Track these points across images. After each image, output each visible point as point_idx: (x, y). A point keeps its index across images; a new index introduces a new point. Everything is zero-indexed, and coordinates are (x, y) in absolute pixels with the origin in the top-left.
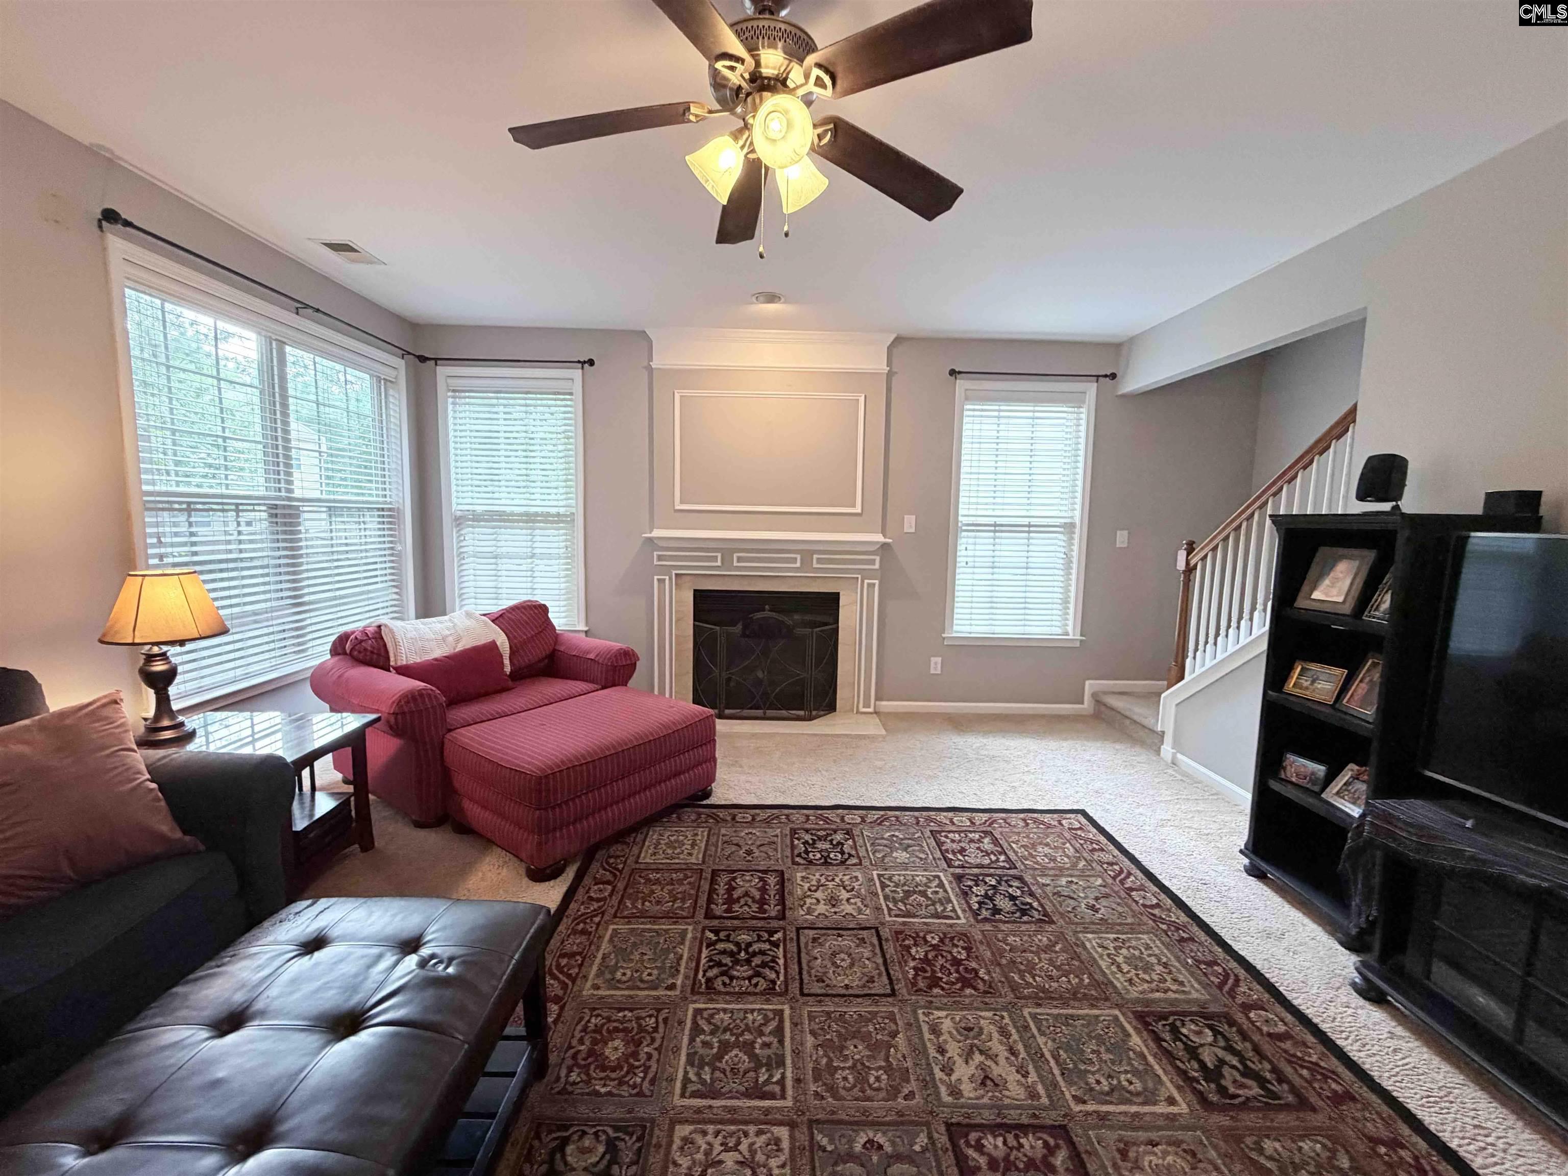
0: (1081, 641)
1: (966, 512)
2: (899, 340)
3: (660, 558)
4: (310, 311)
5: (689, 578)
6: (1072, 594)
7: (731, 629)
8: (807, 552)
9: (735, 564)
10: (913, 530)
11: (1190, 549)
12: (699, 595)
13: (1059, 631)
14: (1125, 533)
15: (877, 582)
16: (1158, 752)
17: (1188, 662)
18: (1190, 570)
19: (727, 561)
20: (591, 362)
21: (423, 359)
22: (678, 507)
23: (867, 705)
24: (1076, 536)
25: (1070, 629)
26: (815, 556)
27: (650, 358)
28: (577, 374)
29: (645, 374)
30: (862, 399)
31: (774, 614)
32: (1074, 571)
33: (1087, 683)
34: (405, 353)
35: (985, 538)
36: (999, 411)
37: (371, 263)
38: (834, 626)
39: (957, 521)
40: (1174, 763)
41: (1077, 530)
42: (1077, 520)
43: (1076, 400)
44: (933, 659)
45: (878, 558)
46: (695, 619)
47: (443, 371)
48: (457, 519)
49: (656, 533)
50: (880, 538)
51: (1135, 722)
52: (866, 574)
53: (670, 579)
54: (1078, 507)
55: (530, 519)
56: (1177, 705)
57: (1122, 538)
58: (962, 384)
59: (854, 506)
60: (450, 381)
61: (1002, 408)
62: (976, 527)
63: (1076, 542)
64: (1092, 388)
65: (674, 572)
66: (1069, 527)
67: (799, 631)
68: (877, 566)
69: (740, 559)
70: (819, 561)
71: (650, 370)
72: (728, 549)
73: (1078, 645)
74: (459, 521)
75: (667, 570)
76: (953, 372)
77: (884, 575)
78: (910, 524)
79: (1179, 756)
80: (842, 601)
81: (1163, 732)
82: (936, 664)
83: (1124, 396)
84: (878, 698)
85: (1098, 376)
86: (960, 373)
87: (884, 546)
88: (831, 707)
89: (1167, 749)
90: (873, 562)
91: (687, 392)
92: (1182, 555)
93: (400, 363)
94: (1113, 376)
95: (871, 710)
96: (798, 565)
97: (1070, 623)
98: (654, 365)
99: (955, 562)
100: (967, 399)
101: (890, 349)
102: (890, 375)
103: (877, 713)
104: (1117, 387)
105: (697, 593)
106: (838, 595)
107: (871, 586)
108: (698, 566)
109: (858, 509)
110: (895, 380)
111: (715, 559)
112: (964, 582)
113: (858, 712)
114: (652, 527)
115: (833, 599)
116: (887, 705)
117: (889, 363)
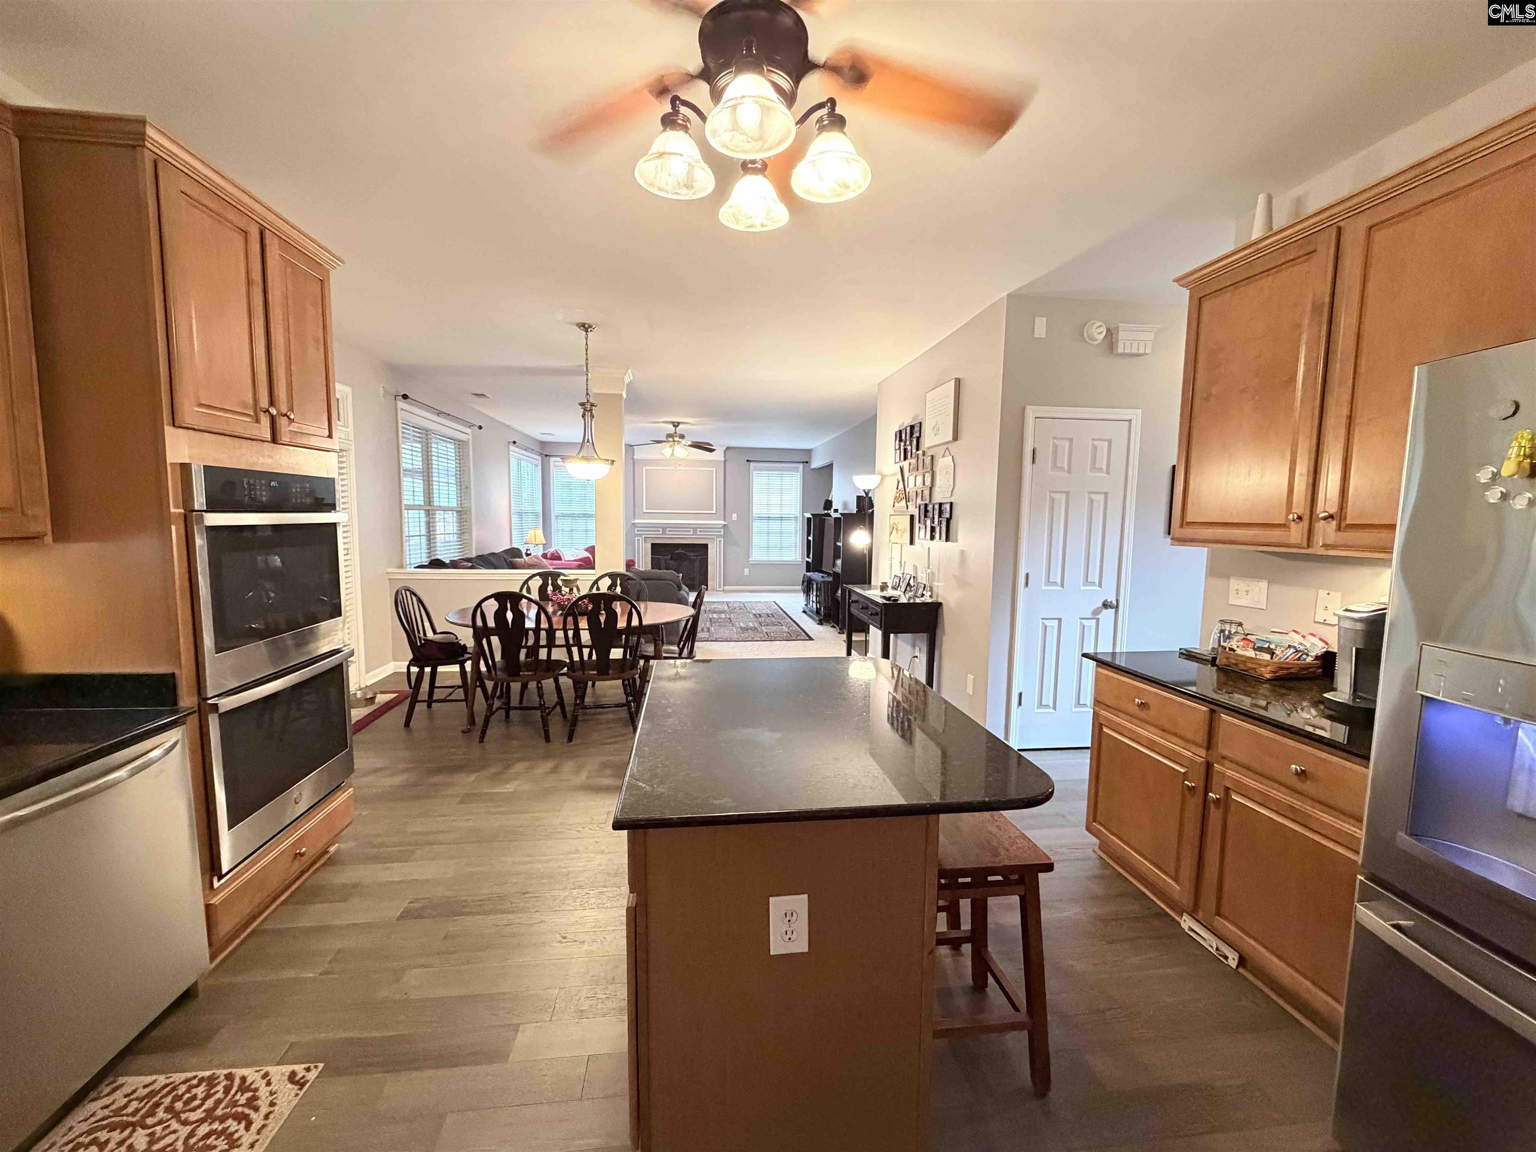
0: (802, 562)
1: (756, 512)
3: (638, 531)
5: (649, 538)
6: (799, 544)
7: (666, 558)
8: (695, 528)
9: (667, 533)
10: (736, 519)
13: (794, 558)
15: (722, 539)
19: (664, 532)
21: (546, 456)
22: (645, 511)
23: (720, 588)
24: (799, 521)
25: (796, 556)
26: (698, 530)
27: (633, 455)
29: (631, 461)
30: (715, 471)
31: (684, 552)
32: (798, 535)
34: (541, 454)
35: (764, 523)
36: (767, 475)
38: (706, 557)
39: (752, 516)
41: (799, 519)
42: (799, 515)
43: (797, 470)
44: (745, 570)
45: (722, 530)
46: (653, 553)
47: (552, 459)
49: (636, 521)
50: (723, 522)
52: (720, 536)
53: (642, 539)
54: (799, 510)
58: (752, 464)
59: (712, 510)
60: (556, 463)
62: (761, 518)
63: (798, 523)
64: (801, 465)
65: (643, 536)
66: (796, 518)
67: (691, 558)
68: (722, 533)
69: (669, 531)
70: (700, 531)
71: (633, 459)
72: (664, 527)
73: (797, 561)
74: (557, 517)
75: (640, 535)
76: (748, 461)
77: (724, 536)
78: (734, 517)
80: (709, 547)
82: (746, 572)
83: (813, 469)
84: (724, 585)
85: (802, 462)
86: (750, 461)
87: (724, 525)
88: (706, 586)
90: (720, 532)
91: (647, 468)
93: (539, 458)
94: (807, 462)
95: (721, 590)
96: (692, 533)
98: (635, 457)
99: (752, 531)
100: (755, 470)
101: (725, 452)
102: (725, 461)
103: (723, 590)
104: (810, 466)
105: (652, 545)
106: (707, 545)
107: (720, 541)
108: (653, 534)
109: (714, 512)
110: (727, 463)
111: (659, 531)
112: (756, 540)
113: (717, 591)
114: (634, 520)
115: (705, 546)
116: (727, 588)
117: (723, 458)
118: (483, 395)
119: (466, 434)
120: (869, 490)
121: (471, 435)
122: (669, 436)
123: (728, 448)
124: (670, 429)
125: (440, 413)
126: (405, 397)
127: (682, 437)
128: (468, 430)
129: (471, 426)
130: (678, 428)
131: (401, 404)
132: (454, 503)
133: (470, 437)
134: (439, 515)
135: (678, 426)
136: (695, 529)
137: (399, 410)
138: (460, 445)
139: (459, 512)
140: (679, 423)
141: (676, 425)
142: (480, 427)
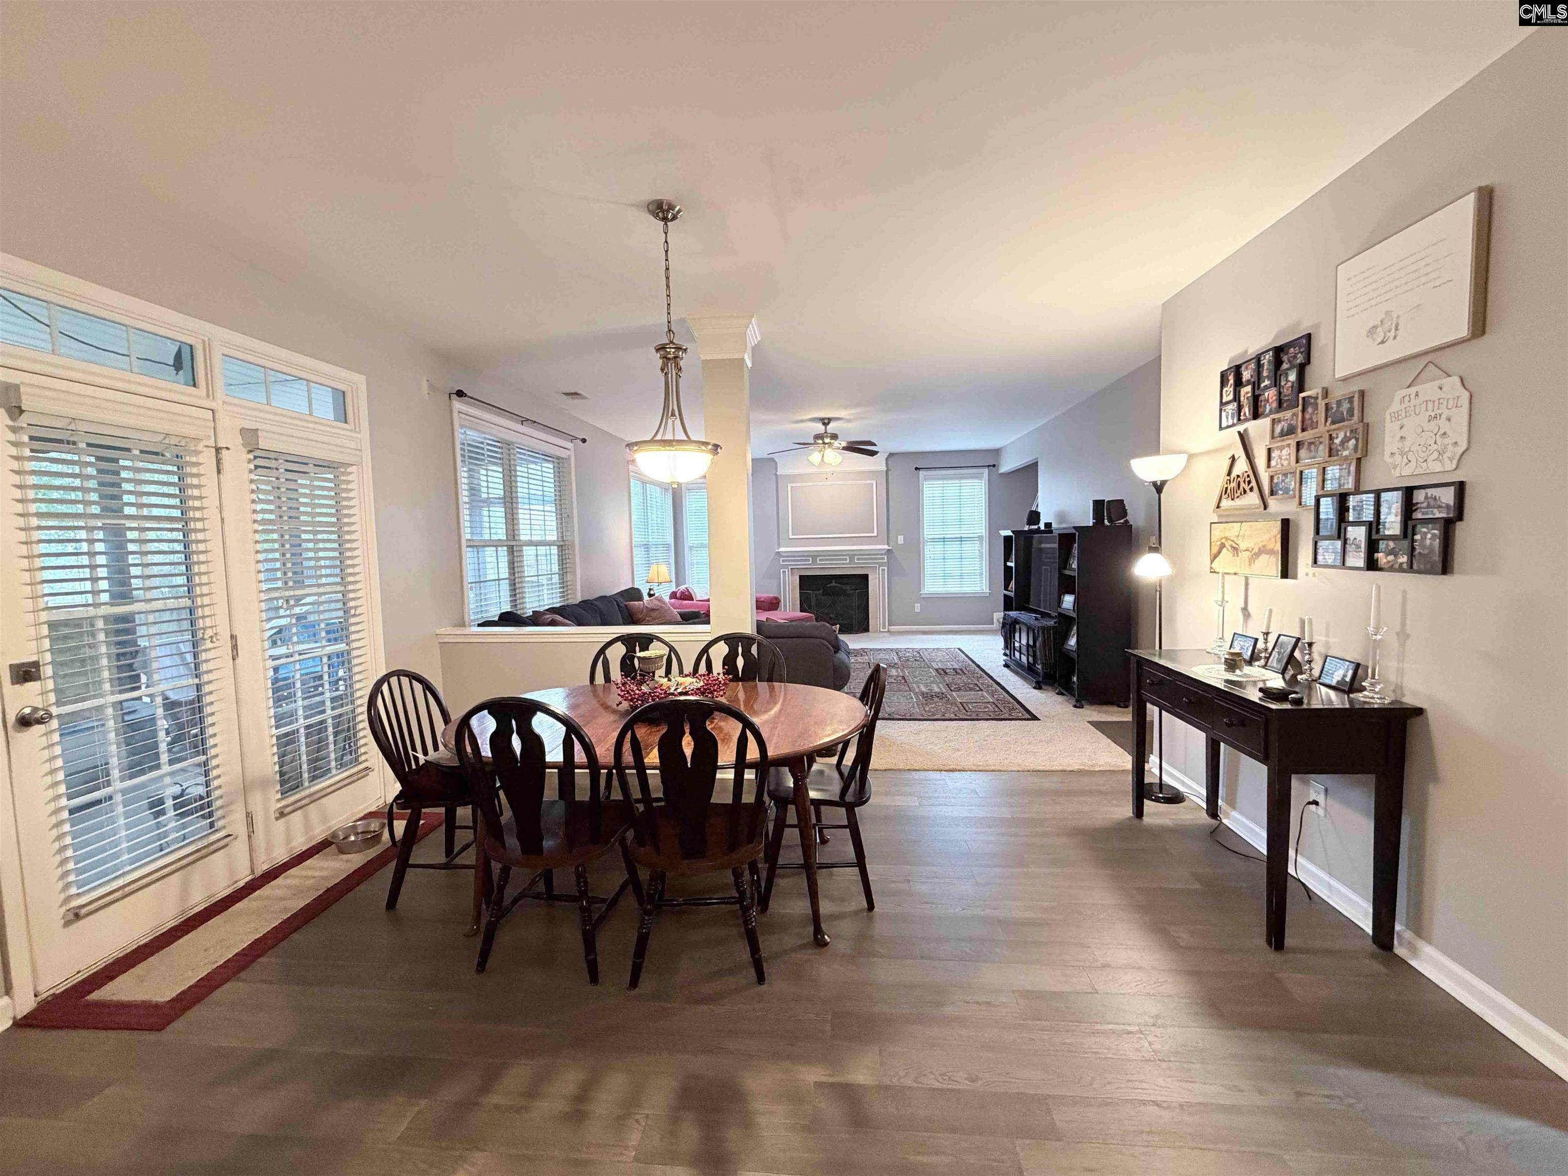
0: (989, 593)
1: (928, 533)
3: (783, 561)
5: (796, 569)
6: (984, 571)
7: (816, 593)
8: (852, 555)
9: (819, 562)
10: (902, 543)
13: (979, 589)
15: (886, 568)
19: (814, 562)
22: (791, 537)
23: (884, 627)
24: (984, 542)
25: (984, 587)
26: (856, 557)
27: (777, 471)
29: (774, 477)
30: (875, 483)
31: (837, 585)
32: (984, 559)
33: (995, 614)
35: (939, 547)
36: (943, 484)
38: (867, 590)
39: (924, 538)
41: (984, 539)
42: (984, 534)
43: (979, 477)
44: (916, 605)
45: (886, 557)
46: (800, 589)
49: (781, 549)
50: (886, 547)
52: (881, 565)
53: (788, 571)
54: (984, 528)
58: (922, 473)
59: (873, 533)
61: (944, 482)
62: (934, 540)
63: (984, 545)
64: (986, 471)
65: (790, 567)
66: (980, 538)
67: (849, 591)
68: (886, 560)
69: (820, 560)
70: (858, 559)
71: (776, 475)
72: (814, 556)
73: (988, 595)
74: (691, 548)
75: (787, 566)
76: (916, 469)
77: (889, 564)
78: (901, 540)
80: (870, 578)
82: (917, 607)
83: (1002, 474)
84: (889, 625)
85: (988, 466)
86: (920, 468)
87: (888, 550)
88: (866, 629)
90: (883, 559)
91: (793, 485)
94: (994, 466)
95: (886, 630)
96: (848, 561)
97: (984, 585)
98: (778, 473)
99: (923, 557)
100: (925, 480)
101: (887, 459)
102: (887, 471)
103: (888, 631)
104: (998, 470)
105: (801, 577)
106: (867, 575)
107: (883, 570)
108: (801, 565)
109: (875, 534)
110: (890, 473)
111: (809, 560)
112: (929, 566)
113: (880, 631)
114: (779, 546)
115: (865, 577)
116: (893, 628)
117: (887, 465)
118: (576, 394)
119: (567, 449)
120: (1164, 483)
121: (572, 450)
122: (817, 437)
123: (891, 455)
124: (819, 428)
125: (524, 421)
126: (460, 394)
127: (834, 437)
128: (570, 445)
129: (573, 439)
130: (828, 427)
131: (458, 405)
132: (553, 536)
133: (572, 453)
134: (529, 553)
135: (829, 423)
136: (852, 557)
137: (455, 414)
138: (560, 464)
139: (561, 548)
140: (830, 420)
141: (826, 422)
142: (584, 441)
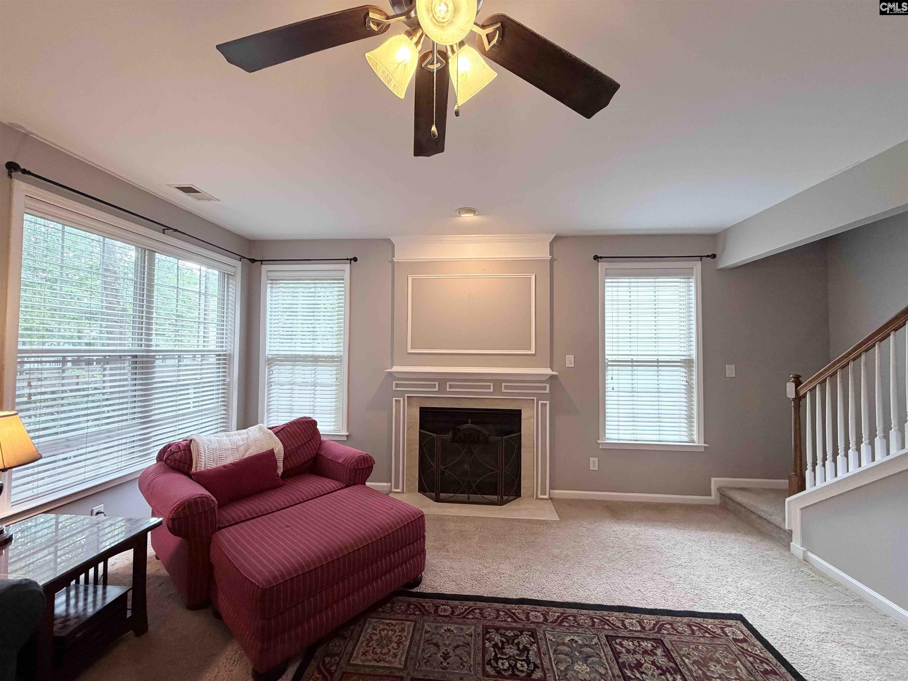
0: (705, 447)
1: (610, 353)
2: (557, 238)
3: (397, 386)
4: (171, 231)
5: (416, 399)
6: (695, 412)
7: (445, 436)
8: (498, 381)
9: (448, 390)
10: (572, 365)
11: (798, 382)
12: (424, 411)
13: (686, 439)
14: (733, 367)
15: (548, 402)
16: (788, 547)
17: (808, 474)
18: (799, 399)
19: (442, 388)
20: (355, 259)
21: (253, 261)
22: (410, 351)
23: (543, 493)
24: (695, 369)
25: (695, 437)
26: (503, 384)
27: (393, 256)
28: (347, 267)
29: (390, 265)
30: (533, 277)
31: (474, 426)
32: (695, 395)
33: (713, 480)
34: (242, 258)
35: (625, 371)
36: (630, 282)
37: (209, 200)
38: (519, 433)
39: (604, 359)
40: (806, 560)
41: (695, 365)
42: (694, 357)
43: (686, 274)
44: (592, 459)
45: (548, 386)
46: (421, 427)
47: (265, 268)
48: (269, 360)
49: (396, 369)
50: (548, 371)
51: (760, 517)
52: (541, 397)
53: (404, 400)
54: (694, 348)
55: (315, 360)
56: (801, 509)
57: (730, 371)
58: (602, 266)
59: (530, 349)
60: (269, 274)
61: (632, 280)
62: (619, 363)
63: (695, 373)
64: (697, 266)
65: (406, 395)
66: (688, 363)
67: (492, 438)
68: (547, 391)
69: (451, 387)
70: (506, 387)
71: (392, 262)
72: (443, 379)
73: (703, 450)
74: (271, 361)
75: (401, 394)
76: (596, 258)
77: (552, 397)
78: (570, 361)
79: (810, 554)
80: (523, 416)
81: (791, 531)
82: (594, 463)
83: (723, 270)
84: (551, 488)
85: (701, 257)
86: (601, 258)
87: (552, 377)
88: (518, 494)
89: (796, 545)
90: (544, 388)
91: (415, 276)
92: (791, 387)
93: (238, 264)
94: (714, 256)
95: (546, 497)
96: (491, 390)
97: (695, 433)
98: (395, 260)
99: (604, 387)
100: (607, 275)
101: (551, 244)
102: (552, 261)
103: (549, 499)
104: (716, 264)
105: (422, 409)
106: (520, 411)
107: (544, 405)
108: (423, 392)
109: (533, 352)
110: (555, 264)
111: (434, 386)
112: (613, 404)
113: (537, 498)
114: (392, 364)
115: (516, 415)
116: (558, 493)
117: (551, 253)
136: (497, 384)
